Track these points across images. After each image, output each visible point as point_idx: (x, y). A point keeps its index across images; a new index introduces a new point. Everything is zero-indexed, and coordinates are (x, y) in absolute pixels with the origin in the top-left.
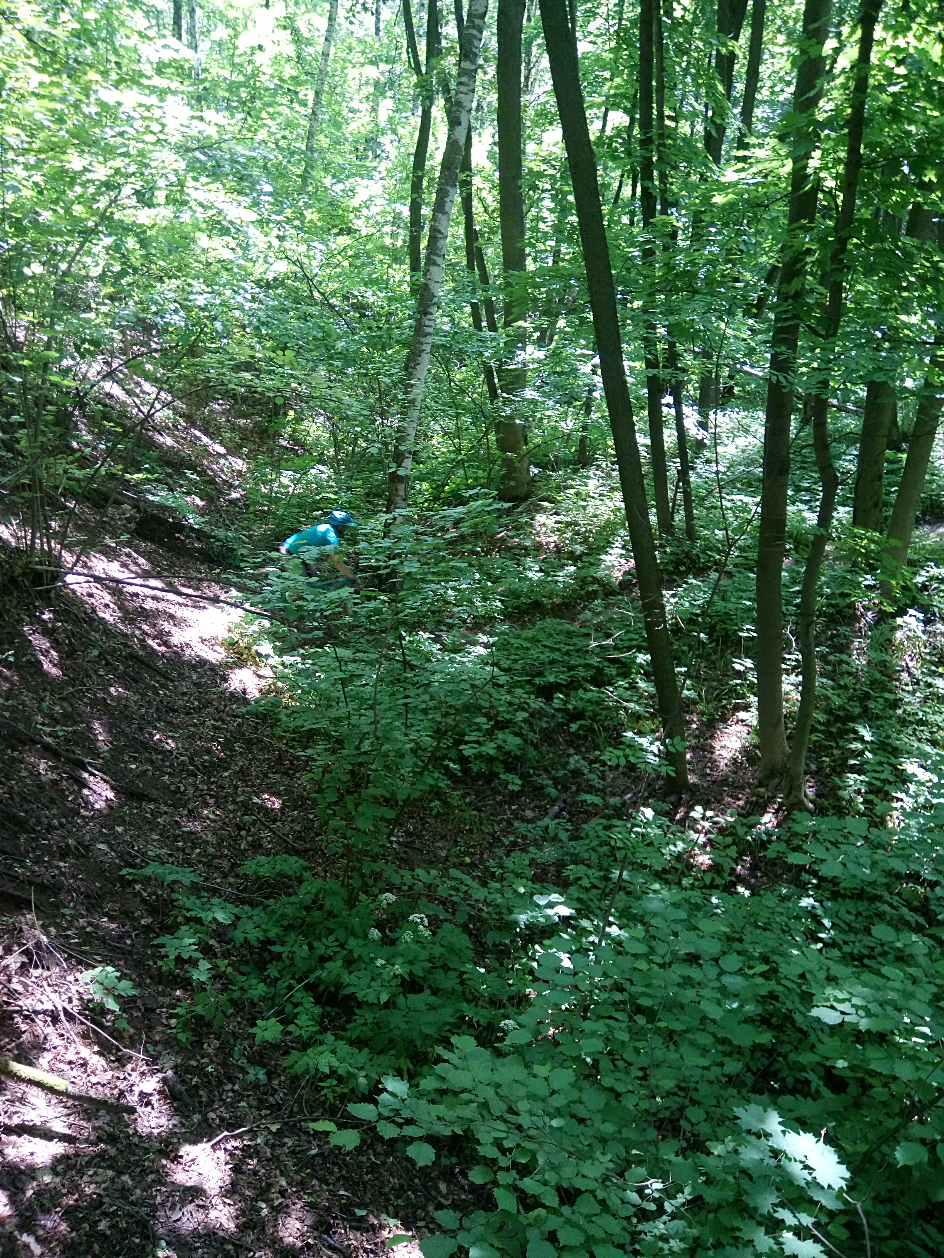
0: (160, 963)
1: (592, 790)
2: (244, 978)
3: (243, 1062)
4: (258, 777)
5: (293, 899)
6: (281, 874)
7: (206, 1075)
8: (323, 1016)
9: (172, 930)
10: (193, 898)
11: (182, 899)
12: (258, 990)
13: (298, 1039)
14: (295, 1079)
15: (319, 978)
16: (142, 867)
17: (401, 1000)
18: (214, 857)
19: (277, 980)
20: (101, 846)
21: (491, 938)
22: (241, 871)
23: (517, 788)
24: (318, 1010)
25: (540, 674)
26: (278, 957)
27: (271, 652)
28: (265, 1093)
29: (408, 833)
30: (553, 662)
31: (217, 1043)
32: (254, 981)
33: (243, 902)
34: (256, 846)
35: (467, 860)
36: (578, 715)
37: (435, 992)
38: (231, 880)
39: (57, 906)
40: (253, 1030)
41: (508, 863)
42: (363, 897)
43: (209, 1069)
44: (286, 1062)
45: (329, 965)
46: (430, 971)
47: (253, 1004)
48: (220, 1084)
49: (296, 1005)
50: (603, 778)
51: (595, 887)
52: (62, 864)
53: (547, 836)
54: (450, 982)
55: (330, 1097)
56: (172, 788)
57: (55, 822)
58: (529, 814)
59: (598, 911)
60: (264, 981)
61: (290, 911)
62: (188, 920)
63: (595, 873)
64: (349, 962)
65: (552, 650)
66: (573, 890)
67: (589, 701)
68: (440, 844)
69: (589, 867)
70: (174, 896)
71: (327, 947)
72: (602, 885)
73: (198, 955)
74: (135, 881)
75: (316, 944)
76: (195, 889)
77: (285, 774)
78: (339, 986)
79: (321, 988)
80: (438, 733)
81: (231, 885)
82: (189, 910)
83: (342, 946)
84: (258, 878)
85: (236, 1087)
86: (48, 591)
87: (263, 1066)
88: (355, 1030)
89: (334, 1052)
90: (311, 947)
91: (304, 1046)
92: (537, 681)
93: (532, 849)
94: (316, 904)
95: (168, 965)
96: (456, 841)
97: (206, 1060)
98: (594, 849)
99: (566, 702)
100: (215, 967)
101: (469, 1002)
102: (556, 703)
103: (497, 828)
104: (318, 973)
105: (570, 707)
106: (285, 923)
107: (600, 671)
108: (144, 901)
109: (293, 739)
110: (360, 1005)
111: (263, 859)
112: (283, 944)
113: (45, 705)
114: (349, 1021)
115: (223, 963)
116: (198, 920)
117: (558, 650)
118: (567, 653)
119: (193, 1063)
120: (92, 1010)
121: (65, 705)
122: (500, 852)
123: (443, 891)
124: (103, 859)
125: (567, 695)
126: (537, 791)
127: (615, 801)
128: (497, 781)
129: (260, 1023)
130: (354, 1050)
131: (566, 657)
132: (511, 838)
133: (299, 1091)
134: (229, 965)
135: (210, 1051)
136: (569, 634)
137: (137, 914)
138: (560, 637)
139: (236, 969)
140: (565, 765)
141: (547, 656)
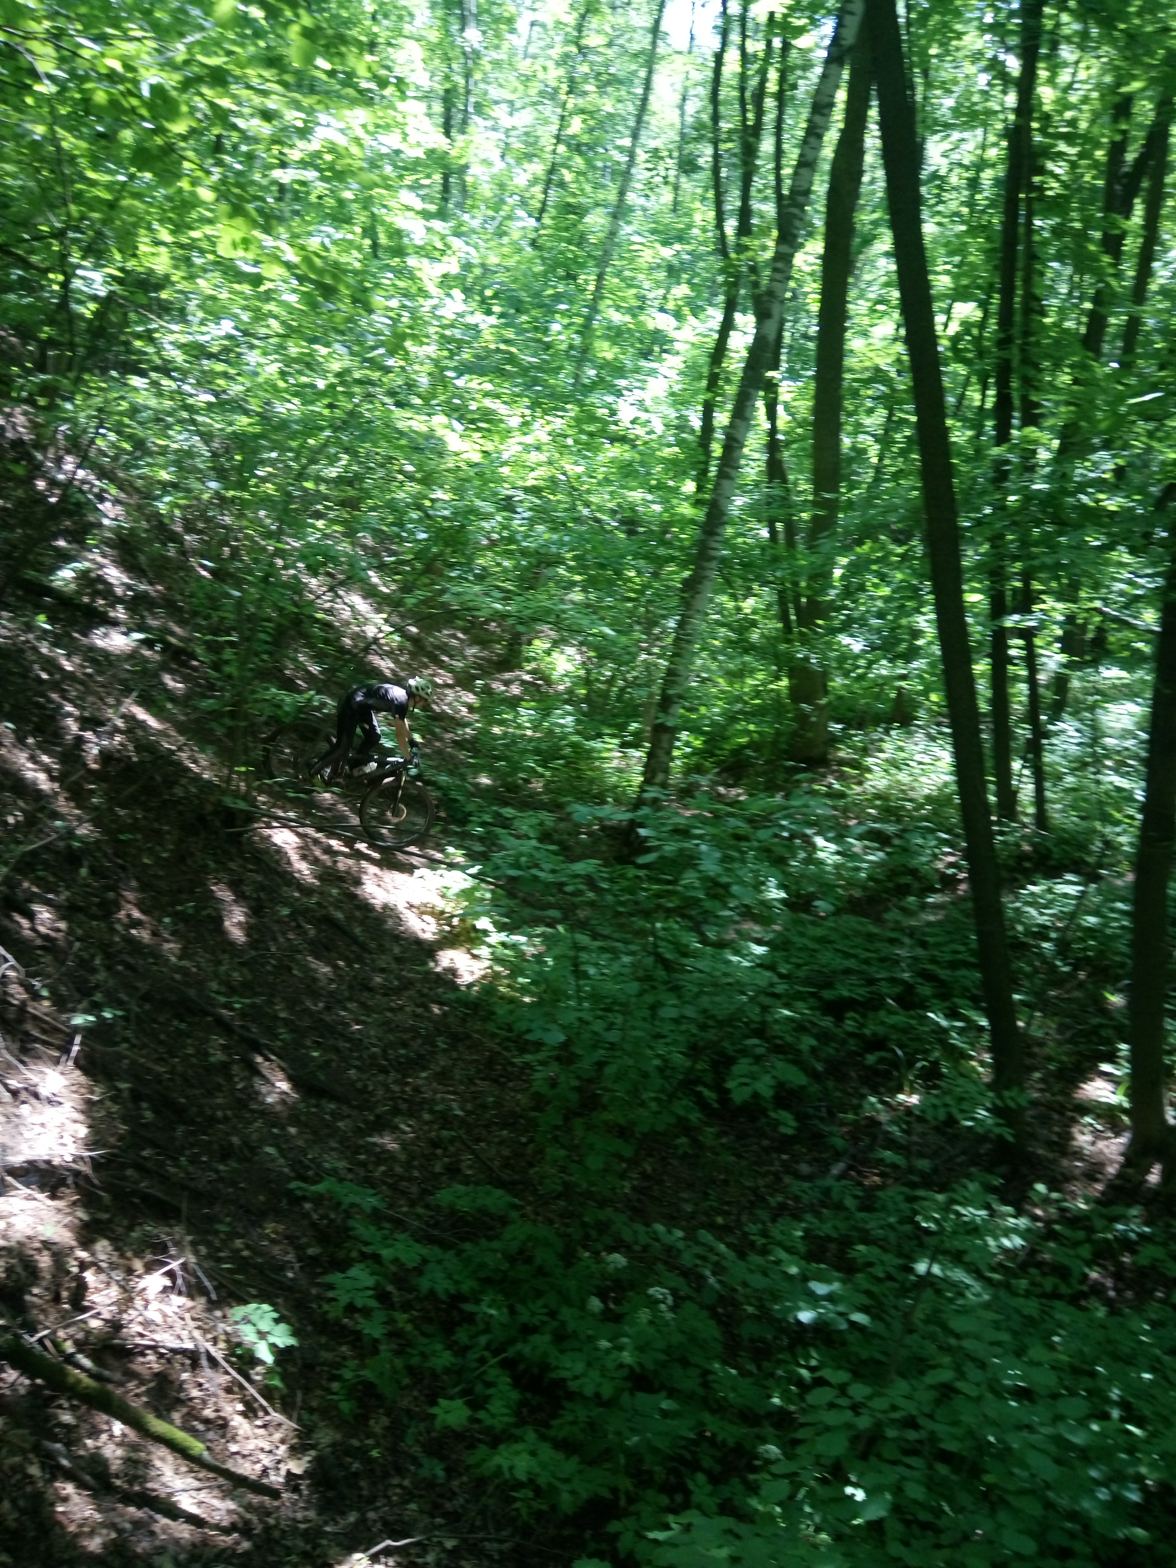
0: (326, 1307)
1: (891, 1145)
2: (424, 1340)
3: (416, 1450)
4: (461, 1082)
5: (495, 1244)
6: (483, 1211)
7: (371, 1461)
8: (522, 1404)
9: (343, 1266)
10: (373, 1229)
11: (362, 1229)
12: (443, 1359)
13: (489, 1430)
14: (481, 1483)
15: (520, 1354)
16: (315, 1183)
17: (626, 1398)
18: (402, 1178)
19: (467, 1348)
20: (270, 1150)
21: (748, 1330)
22: (431, 1200)
23: (790, 1132)
24: (515, 1395)
25: (829, 985)
26: (470, 1319)
27: (490, 927)
28: (441, 1496)
29: (644, 1176)
30: (847, 972)
31: (385, 1421)
32: (439, 1347)
33: (431, 1240)
34: (453, 1171)
35: (720, 1220)
36: (878, 1044)
37: (672, 1393)
38: (420, 1210)
39: (212, 1219)
40: (434, 1410)
41: (775, 1231)
42: (582, 1253)
43: (375, 1453)
44: (471, 1458)
45: (536, 1339)
46: (664, 1365)
47: (435, 1376)
48: (386, 1475)
49: (489, 1385)
50: (908, 1132)
51: (891, 1278)
52: (222, 1167)
53: (828, 1201)
54: (689, 1382)
55: (524, 1512)
56: (359, 1085)
57: (219, 1114)
58: (805, 1168)
59: (894, 1313)
60: (449, 1347)
61: (490, 1259)
62: (364, 1256)
63: (892, 1261)
64: (561, 1338)
65: (847, 955)
66: (860, 1278)
67: (893, 1027)
68: (685, 1195)
69: (885, 1250)
70: (351, 1223)
71: (533, 1314)
72: (900, 1276)
73: (373, 1303)
74: (305, 1199)
75: (519, 1308)
76: (376, 1217)
77: (495, 1081)
78: (545, 1367)
79: (522, 1367)
80: (694, 1050)
81: (419, 1217)
82: (367, 1244)
83: (553, 1314)
84: (453, 1212)
85: (406, 1483)
86: (240, 834)
87: (442, 1458)
88: (561, 1428)
89: (533, 1454)
90: (512, 1311)
91: (496, 1440)
92: (827, 994)
93: (809, 1217)
94: (522, 1256)
95: (334, 1312)
96: (706, 1194)
97: (370, 1442)
98: (892, 1228)
99: (862, 1026)
100: (391, 1321)
101: (713, 1412)
102: (850, 1025)
103: (761, 1182)
104: (519, 1346)
105: (867, 1032)
106: (482, 1275)
107: (909, 988)
108: (314, 1225)
109: (508, 1039)
110: (571, 1396)
111: (461, 1188)
112: (477, 1301)
113: (223, 968)
114: (554, 1416)
115: (401, 1318)
116: (376, 1258)
117: (854, 956)
118: (867, 962)
119: (355, 1443)
120: (239, 1357)
121: (245, 971)
122: (763, 1214)
123: (687, 1259)
124: (270, 1165)
125: (864, 1016)
126: (817, 1140)
127: (923, 1164)
128: (764, 1120)
129: (442, 1402)
130: (560, 1456)
131: (865, 967)
132: (780, 1199)
133: (484, 1499)
134: (409, 1321)
135: (378, 1430)
136: (870, 937)
137: (304, 1240)
138: (859, 940)
139: (417, 1327)
140: (857, 1109)
141: (840, 963)
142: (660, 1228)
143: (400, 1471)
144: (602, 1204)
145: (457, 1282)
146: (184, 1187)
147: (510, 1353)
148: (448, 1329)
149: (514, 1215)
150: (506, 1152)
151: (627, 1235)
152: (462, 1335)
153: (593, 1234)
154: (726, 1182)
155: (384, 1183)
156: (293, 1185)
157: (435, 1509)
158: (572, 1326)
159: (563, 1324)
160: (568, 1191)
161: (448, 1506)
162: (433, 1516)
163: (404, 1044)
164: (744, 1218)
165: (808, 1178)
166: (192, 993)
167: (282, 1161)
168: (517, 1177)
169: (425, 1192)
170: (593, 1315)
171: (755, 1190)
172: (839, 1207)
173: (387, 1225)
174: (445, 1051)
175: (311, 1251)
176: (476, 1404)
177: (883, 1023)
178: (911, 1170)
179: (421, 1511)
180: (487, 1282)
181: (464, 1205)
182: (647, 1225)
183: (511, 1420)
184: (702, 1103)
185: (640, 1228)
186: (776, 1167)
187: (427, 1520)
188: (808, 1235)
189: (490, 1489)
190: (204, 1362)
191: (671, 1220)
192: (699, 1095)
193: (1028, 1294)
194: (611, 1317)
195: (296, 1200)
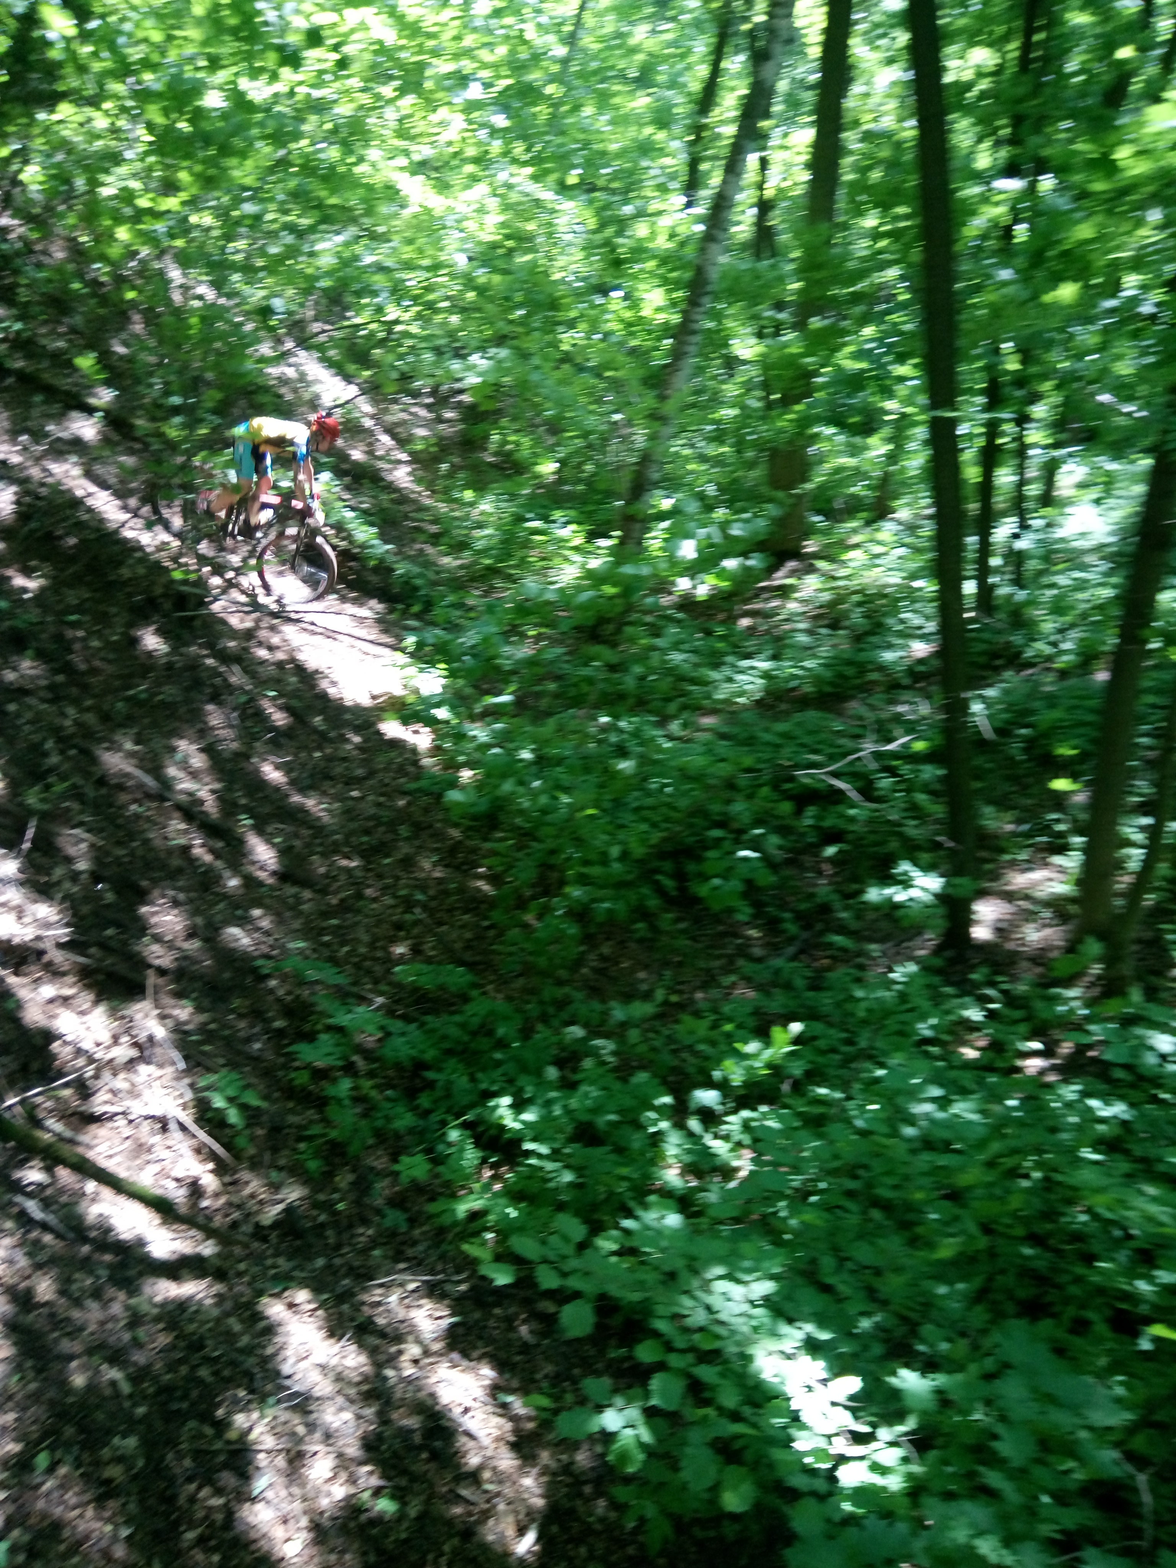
0: (292, 1075)
1: (842, 930)
2: (388, 1105)
3: (381, 1204)
6: (443, 989)
7: (337, 1213)
10: (336, 1004)
11: (326, 1004)
12: (406, 1121)
13: (449, 1184)
14: (440, 1232)
15: (480, 1117)
18: (365, 958)
19: (428, 1112)
26: (431, 1085)
28: (403, 1243)
31: (350, 1177)
32: (402, 1110)
40: (396, 1167)
43: (341, 1206)
44: (432, 1208)
47: (398, 1136)
48: (351, 1226)
52: (186, 947)
53: (778, 981)
58: (757, 952)
60: (412, 1110)
61: (452, 1032)
62: (330, 1028)
68: (641, 975)
70: (316, 998)
74: (270, 976)
75: (480, 1075)
76: (339, 993)
78: (500, 1129)
79: (481, 1129)
82: (330, 1016)
83: (511, 1081)
84: (415, 990)
85: (371, 1232)
87: (405, 1210)
94: (483, 1029)
95: (302, 1079)
96: (661, 975)
97: (336, 1196)
100: (358, 1087)
104: (478, 1110)
106: (445, 1045)
108: (279, 1000)
111: (425, 967)
112: (439, 1070)
113: (180, 755)
115: (367, 1084)
116: (340, 1030)
119: (323, 1197)
124: (235, 945)
127: (873, 948)
129: (405, 1159)
134: (375, 1087)
137: (270, 1014)
139: (381, 1093)
143: (365, 1222)
144: (560, 982)
146: (148, 963)
147: (471, 1115)
148: (411, 1094)
149: (474, 993)
150: (468, 935)
151: (584, 1011)
152: (424, 1100)
153: (551, 1010)
154: (680, 964)
155: (348, 962)
156: (257, 963)
157: (398, 1255)
158: (529, 1091)
159: (521, 1089)
160: (527, 970)
161: (411, 1252)
162: (395, 1260)
163: (367, 832)
164: (697, 997)
165: (759, 960)
166: (149, 778)
167: (247, 941)
168: (478, 958)
169: (388, 971)
170: (550, 1081)
171: (707, 971)
172: (788, 986)
173: (350, 1000)
174: (407, 839)
175: (277, 1024)
176: (437, 1159)
177: (843, 816)
178: (858, 954)
179: (385, 1256)
180: (449, 1052)
181: (426, 983)
182: (603, 1001)
184: (661, 891)
186: (730, 950)
187: (390, 1264)
190: (173, 1126)
191: (628, 998)
192: (657, 882)
194: (568, 1085)
195: (261, 977)
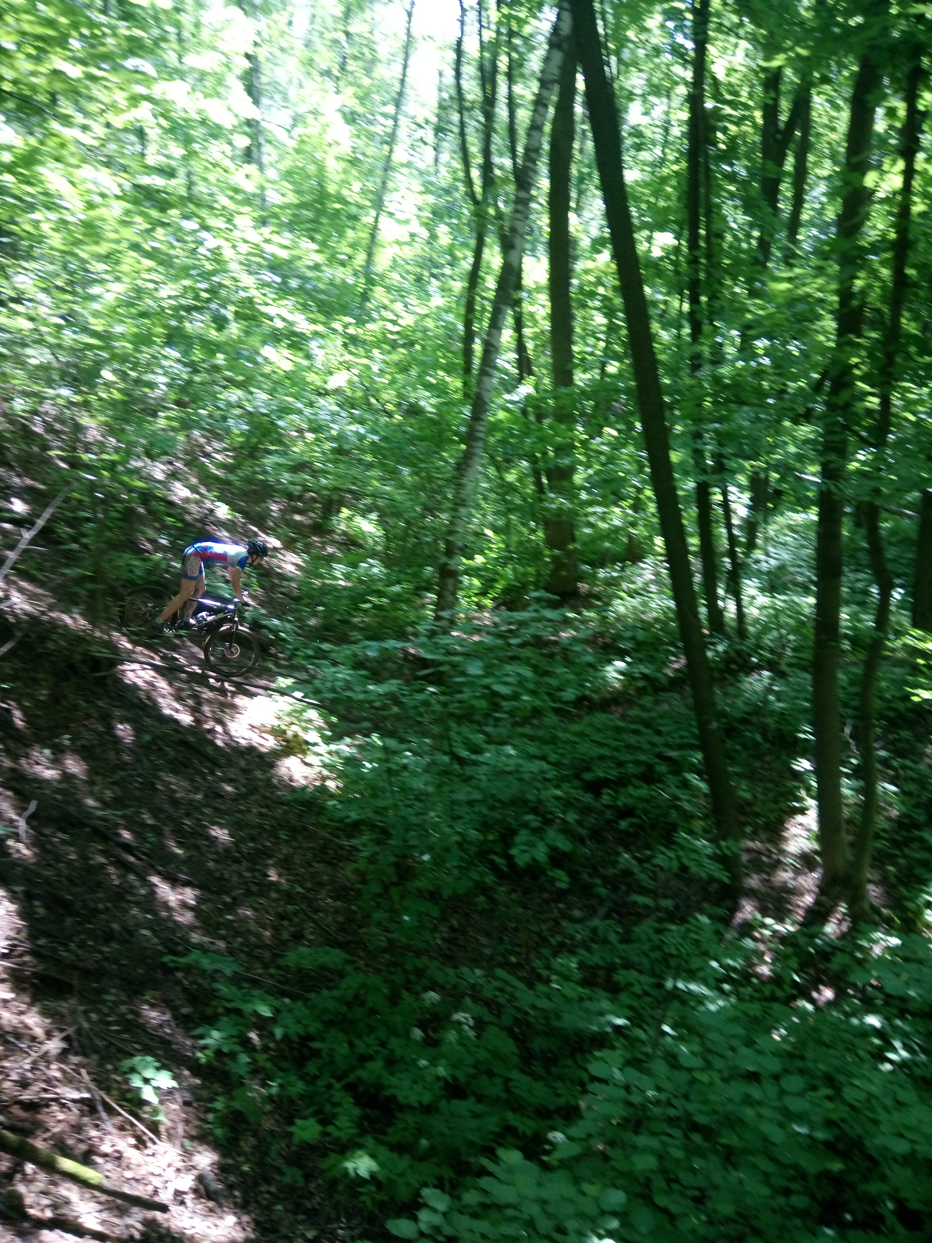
0: (198, 1054)
1: (643, 890)
2: (282, 1074)
3: (280, 1162)
4: (301, 866)
5: (335, 993)
6: (323, 967)
7: (243, 1174)
8: (364, 1117)
9: (211, 1020)
10: (234, 989)
11: (225, 990)
12: (297, 1087)
13: (337, 1141)
14: (333, 1183)
15: (359, 1079)
16: (184, 956)
17: (443, 1105)
18: (256, 947)
19: (316, 1077)
20: (145, 932)
21: (538, 1044)
22: (281, 962)
23: (564, 886)
24: (357, 1112)
25: (588, 769)
26: (316, 1054)
27: (319, 740)
28: (301, 1197)
29: (453, 929)
30: (602, 758)
31: (253, 1141)
32: (293, 1078)
33: (283, 994)
34: (298, 937)
35: (513, 959)
36: (627, 812)
37: (480, 1098)
38: (272, 971)
39: (100, 992)
40: (292, 1129)
41: (556, 965)
42: (405, 994)
43: (246, 1168)
44: (324, 1164)
45: (370, 1065)
46: (474, 1077)
47: (292, 1102)
48: (256, 1184)
49: (335, 1105)
50: (654, 879)
51: (647, 994)
52: (105, 949)
53: (595, 937)
54: (494, 1089)
55: (369, 1203)
56: (217, 874)
57: (101, 906)
58: (577, 913)
59: (650, 1021)
60: (302, 1078)
61: (331, 1005)
62: (228, 1011)
63: (647, 980)
64: (391, 1063)
65: (600, 745)
66: (623, 997)
67: (640, 799)
68: (485, 942)
69: (640, 972)
70: (217, 986)
71: (368, 1045)
72: (654, 992)
73: (237, 1048)
74: (177, 969)
75: (357, 1042)
76: (236, 980)
77: (329, 863)
78: (380, 1087)
79: (361, 1089)
80: (485, 826)
81: (271, 976)
82: (229, 1001)
83: (383, 1045)
84: (300, 970)
85: (273, 1189)
86: (105, 675)
87: (301, 1167)
88: (395, 1134)
89: (373, 1156)
90: (351, 1044)
91: (343, 1148)
92: (587, 776)
93: (582, 951)
94: (357, 1000)
95: (205, 1057)
96: (501, 940)
97: (241, 1159)
98: (646, 955)
99: (615, 799)
100: (255, 1061)
101: (514, 1110)
102: (606, 799)
103: (544, 927)
104: (358, 1072)
105: (619, 803)
106: (325, 1018)
107: (650, 767)
108: (185, 990)
109: (338, 828)
110: (401, 1108)
111: (304, 950)
112: (323, 1040)
113: (96, 787)
114: (389, 1125)
115: (262, 1058)
116: (238, 1012)
117: (607, 745)
118: (616, 749)
119: (230, 1161)
120: (129, 1100)
121: (115, 788)
122: (546, 952)
123: (488, 992)
124: (146, 945)
125: (616, 792)
126: (586, 890)
127: (667, 903)
128: (544, 878)
129: (298, 1122)
130: (395, 1156)
131: (615, 754)
132: (559, 938)
133: (337, 1197)
134: (269, 1060)
135: (247, 1149)
136: (618, 729)
137: (178, 1002)
138: (610, 733)
139: (275, 1065)
140: (614, 864)
141: (596, 751)
142: (465, 970)
143: (268, 1180)
144: (418, 954)
145: (305, 1026)
146: (75, 968)
147: (352, 1078)
148: (300, 1062)
149: (349, 968)
150: (340, 919)
151: (440, 978)
152: (312, 1068)
153: (413, 978)
154: (516, 929)
155: (242, 951)
156: (167, 959)
157: (298, 1208)
158: (398, 1052)
159: (392, 1051)
160: (391, 947)
161: (308, 1204)
162: (295, 1213)
163: (253, 839)
164: (532, 956)
165: (580, 921)
166: (72, 809)
167: (156, 940)
168: (350, 938)
169: (276, 956)
170: (416, 1042)
171: (539, 934)
172: (605, 941)
173: (246, 985)
174: (286, 842)
175: (185, 1011)
176: (325, 1121)
177: (631, 796)
178: (658, 908)
179: (286, 1210)
180: (330, 1023)
181: (307, 964)
182: (456, 967)
183: (355, 1131)
184: (495, 868)
185: (450, 971)
186: (556, 913)
187: (291, 1217)
188: (582, 966)
189: (341, 1187)
190: (100, 1108)
191: (475, 962)
192: (492, 862)
193: (752, 999)
194: (431, 1043)
195: (169, 971)
